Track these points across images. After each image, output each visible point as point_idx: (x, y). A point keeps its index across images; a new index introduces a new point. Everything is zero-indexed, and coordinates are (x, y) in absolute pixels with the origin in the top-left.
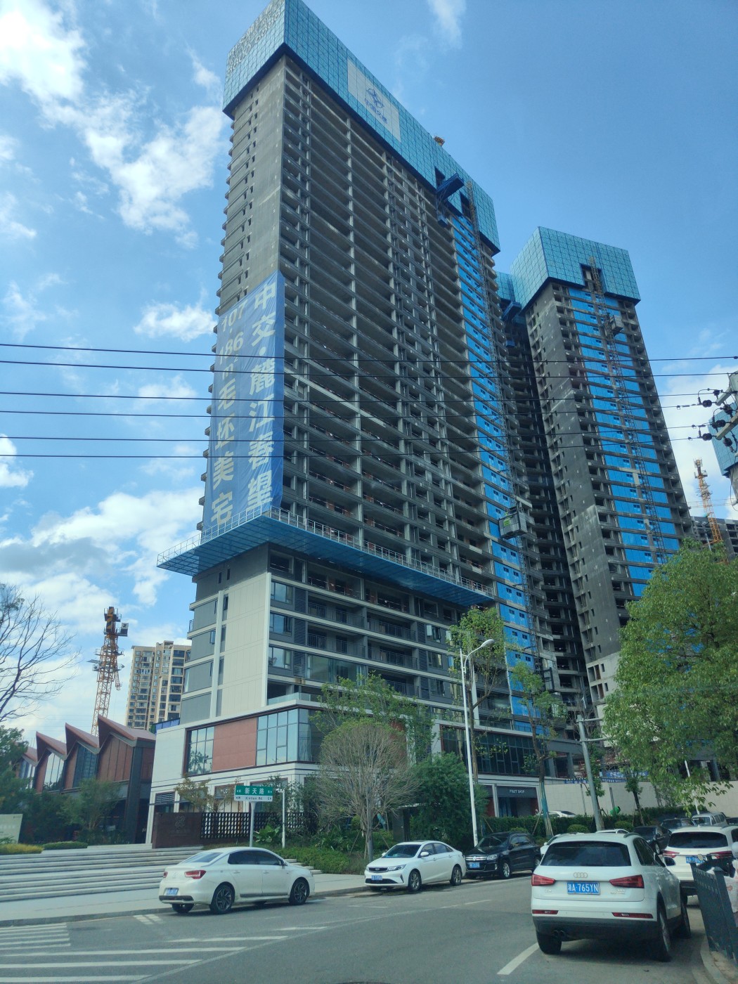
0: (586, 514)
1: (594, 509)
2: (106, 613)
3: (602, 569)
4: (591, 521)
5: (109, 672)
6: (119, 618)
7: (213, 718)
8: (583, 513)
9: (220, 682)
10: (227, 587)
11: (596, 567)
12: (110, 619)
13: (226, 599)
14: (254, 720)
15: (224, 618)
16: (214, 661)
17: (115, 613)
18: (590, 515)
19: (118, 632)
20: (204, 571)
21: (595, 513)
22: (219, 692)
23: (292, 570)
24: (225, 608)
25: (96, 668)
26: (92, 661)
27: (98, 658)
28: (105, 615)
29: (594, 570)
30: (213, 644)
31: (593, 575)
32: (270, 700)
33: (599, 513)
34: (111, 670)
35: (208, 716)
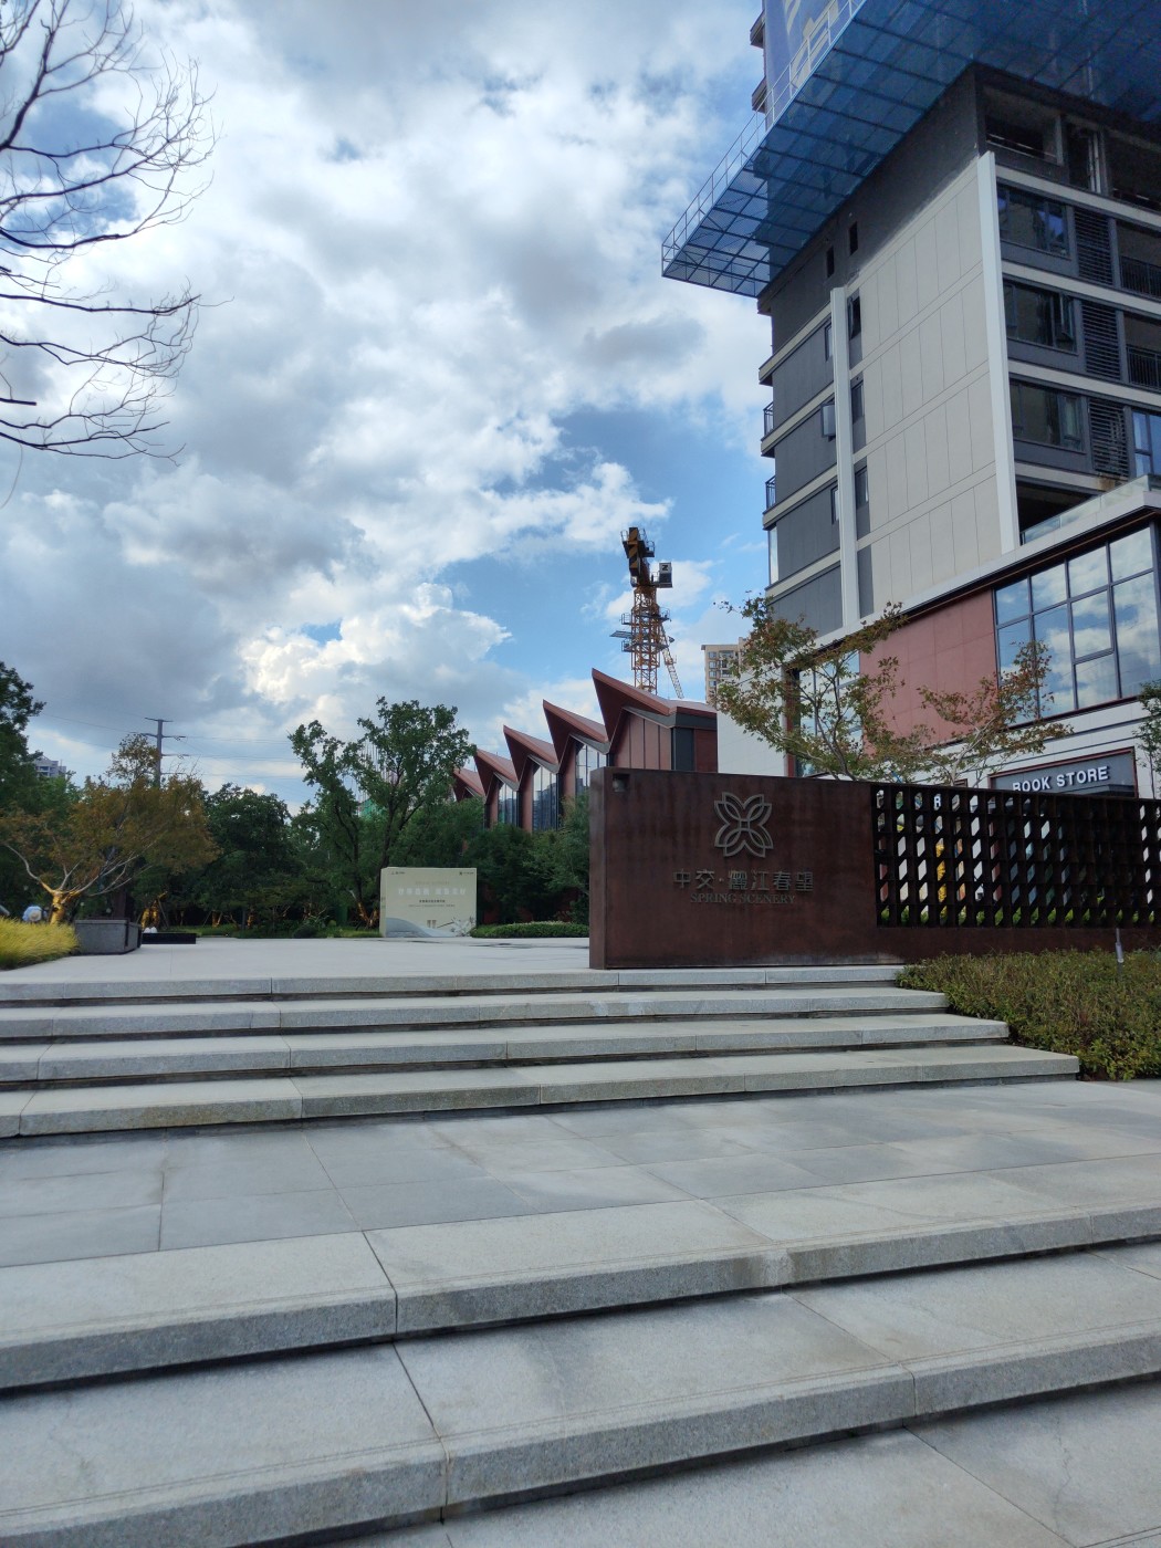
2: (625, 539)
5: (650, 653)
6: (651, 549)
7: (852, 624)
9: (862, 528)
10: (853, 275)
12: (634, 551)
13: (854, 308)
14: (984, 602)
15: (854, 357)
16: (840, 483)
17: (642, 538)
19: (656, 579)
20: (785, 269)
22: (863, 558)
23: (1057, 153)
24: (855, 329)
25: (627, 645)
26: (618, 634)
27: (628, 629)
28: (624, 543)
30: (832, 437)
32: (1028, 532)
34: (653, 648)
35: (839, 624)
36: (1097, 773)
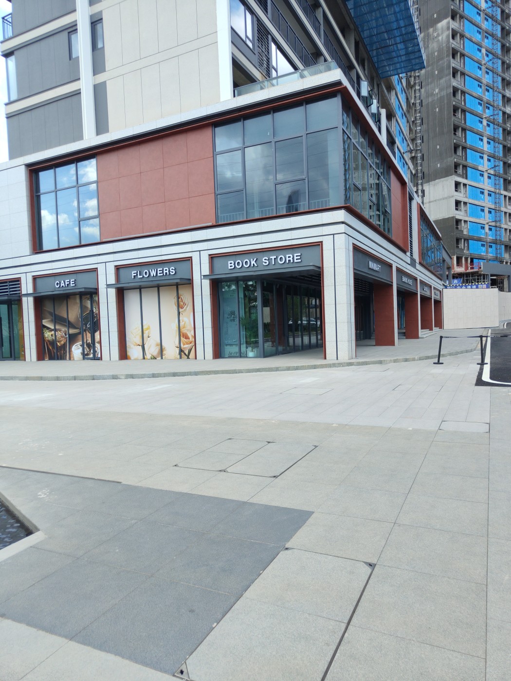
0: (435, 30)
1: (448, 23)
3: (444, 93)
4: (440, 38)
7: (90, 139)
8: (431, 30)
9: (98, 66)
11: (437, 91)
14: (205, 134)
18: (440, 32)
21: (448, 28)
22: (99, 91)
29: (432, 94)
31: (430, 100)
33: (452, 29)
35: (80, 137)
36: (294, 257)
